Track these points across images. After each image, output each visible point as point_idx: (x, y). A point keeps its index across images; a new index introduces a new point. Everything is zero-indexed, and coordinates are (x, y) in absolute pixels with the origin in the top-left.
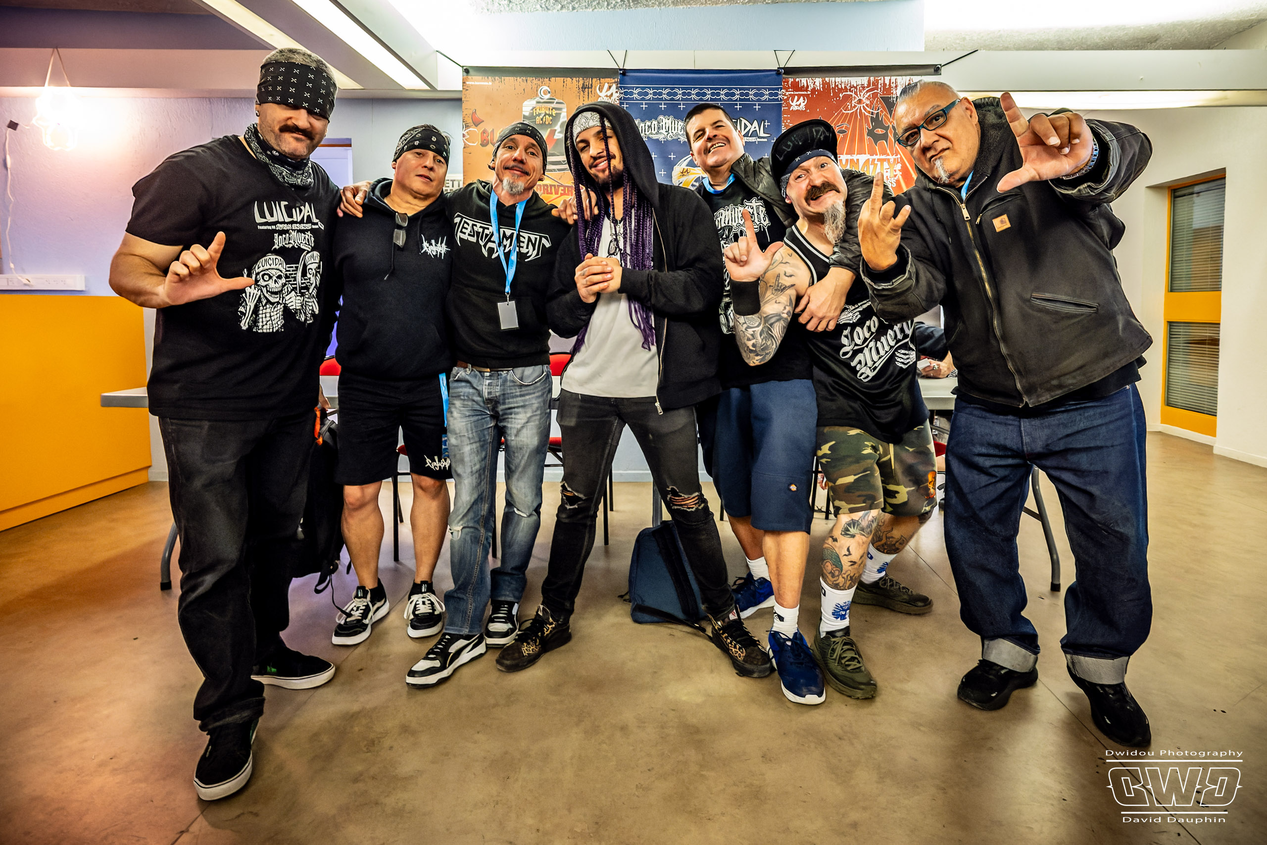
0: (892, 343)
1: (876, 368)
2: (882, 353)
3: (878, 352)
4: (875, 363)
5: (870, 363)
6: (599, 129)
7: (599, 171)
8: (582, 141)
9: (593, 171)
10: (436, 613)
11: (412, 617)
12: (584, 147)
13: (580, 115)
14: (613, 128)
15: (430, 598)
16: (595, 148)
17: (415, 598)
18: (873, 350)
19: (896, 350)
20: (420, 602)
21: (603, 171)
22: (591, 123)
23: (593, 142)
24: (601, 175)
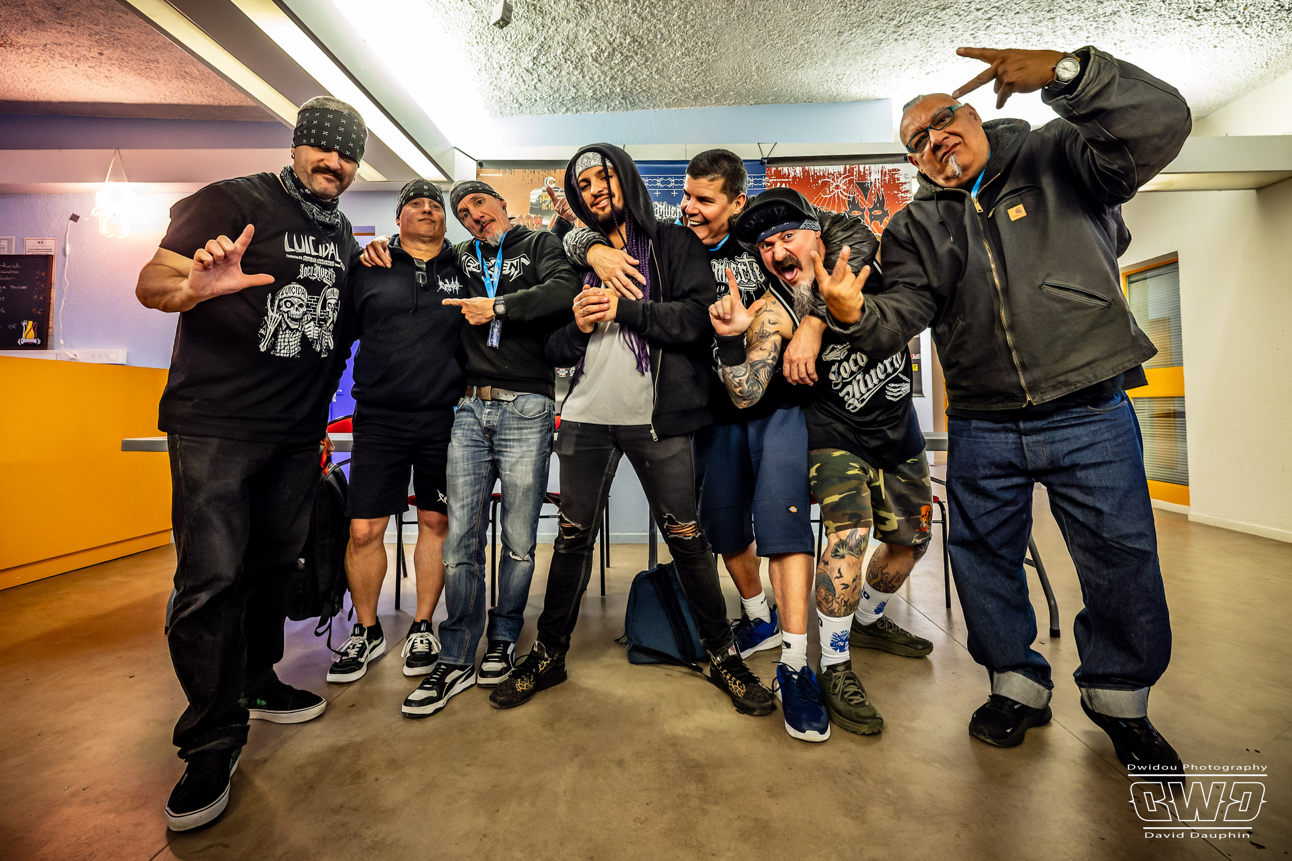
0: (882, 377)
1: (864, 400)
2: (870, 385)
3: (866, 385)
4: (863, 395)
5: (858, 395)
6: (601, 168)
7: (599, 208)
8: (584, 180)
9: (594, 210)
10: (433, 653)
11: (409, 655)
12: (586, 186)
13: (582, 156)
14: (615, 169)
15: (428, 637)
16: (597, 186)
17: (413, 636)
18: (861, 382)
19: (887, 384)
20: (418, 641)
21: (603, 209)
22: (593, 163)
23: (594, 180)
24: (601, 213)
